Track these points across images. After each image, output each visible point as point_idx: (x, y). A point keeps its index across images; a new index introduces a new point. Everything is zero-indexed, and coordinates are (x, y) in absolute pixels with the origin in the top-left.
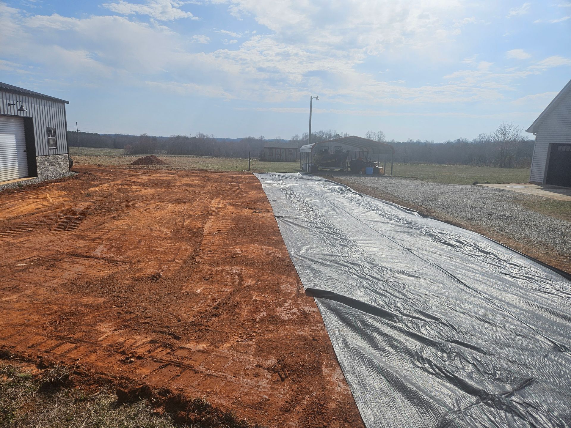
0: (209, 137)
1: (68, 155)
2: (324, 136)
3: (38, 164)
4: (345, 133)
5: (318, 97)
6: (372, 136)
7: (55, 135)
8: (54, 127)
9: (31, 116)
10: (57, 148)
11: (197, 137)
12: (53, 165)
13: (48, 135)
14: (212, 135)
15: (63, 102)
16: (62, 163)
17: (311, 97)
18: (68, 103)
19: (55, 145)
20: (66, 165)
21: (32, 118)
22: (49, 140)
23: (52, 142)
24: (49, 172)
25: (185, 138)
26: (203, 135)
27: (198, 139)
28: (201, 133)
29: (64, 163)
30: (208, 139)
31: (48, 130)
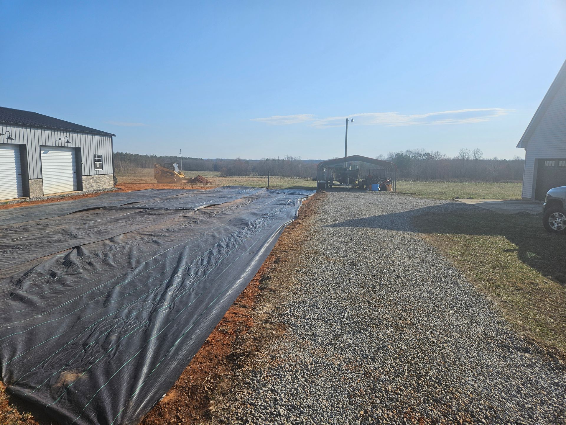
0: (296, 159)
1: (114, 175)
2: (412, 155)
3: (83, 182)
4: (436, 151)
5: (352, 120)
6: (466, 154)
7: (101, 160)
8: (101, 154)
9: (79, 147)
10: (103, 170)
11: (285, 159)
12: (98, 182)
13: (95, 160)
14: (300, 157)
15: (111, 136)
16: (107, 181)
17: (347, 119)
18: (115, 136)
19: (101, 167)
20: (111, 182)
21: (80, 148)
22: (95, 164)
23: (98, 166)
24: (94, 187)
25: (274, 161)
26: (291, 157)
27: (286, 161)
28: (289, 155)
29: (109, 181)
30: (296, 161)
31: (95, 156)
